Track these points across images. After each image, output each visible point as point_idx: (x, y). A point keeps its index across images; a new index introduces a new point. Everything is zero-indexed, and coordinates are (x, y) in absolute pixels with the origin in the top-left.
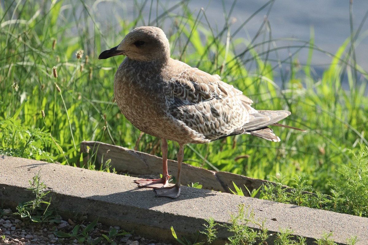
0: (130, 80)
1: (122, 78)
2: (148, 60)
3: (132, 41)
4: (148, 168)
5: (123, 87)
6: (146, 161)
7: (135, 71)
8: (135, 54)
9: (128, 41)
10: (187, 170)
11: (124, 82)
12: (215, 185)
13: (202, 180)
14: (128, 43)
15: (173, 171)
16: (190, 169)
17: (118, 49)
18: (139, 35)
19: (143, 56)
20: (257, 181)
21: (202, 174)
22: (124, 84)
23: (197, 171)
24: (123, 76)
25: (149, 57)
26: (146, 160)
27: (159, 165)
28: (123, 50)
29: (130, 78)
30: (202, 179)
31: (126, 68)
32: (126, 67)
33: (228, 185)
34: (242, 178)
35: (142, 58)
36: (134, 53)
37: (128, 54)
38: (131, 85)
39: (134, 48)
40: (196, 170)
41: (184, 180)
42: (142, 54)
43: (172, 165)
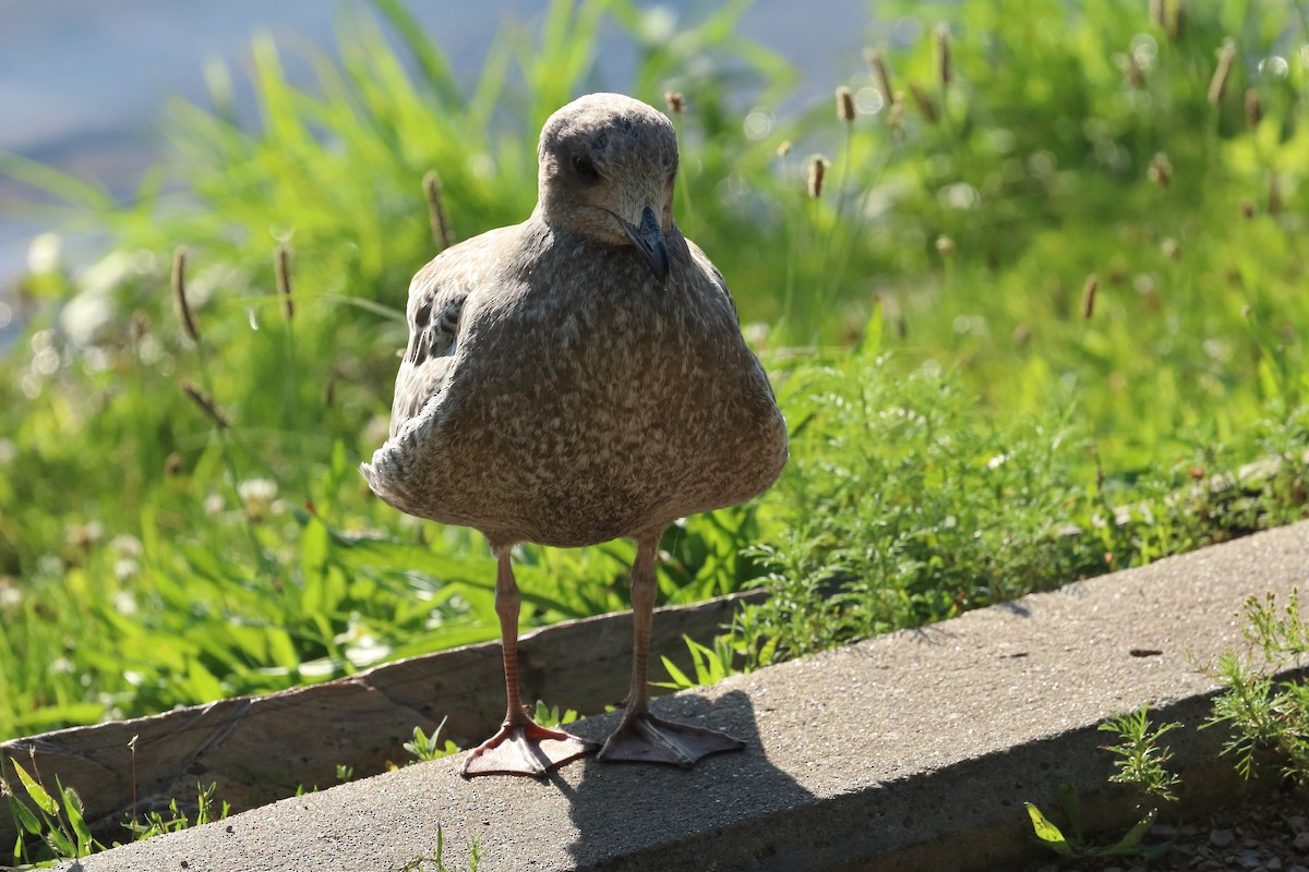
4: (119, 776)
6: (94, 756)
10: (262, 718)
11: (662, 338)
12: (400, 723)
13: (342, 730)
15: (207, 748)
21: (324, 709)
23: (298, 705)
24: (650, 316)
26: (93, 751)
27: (147, 748)
30: (338, 726)
31: (643, 281)
33: (431, 704)
34: (479, 656)
40: (293, 705)
41: (274, 758)
43: (193, 728)
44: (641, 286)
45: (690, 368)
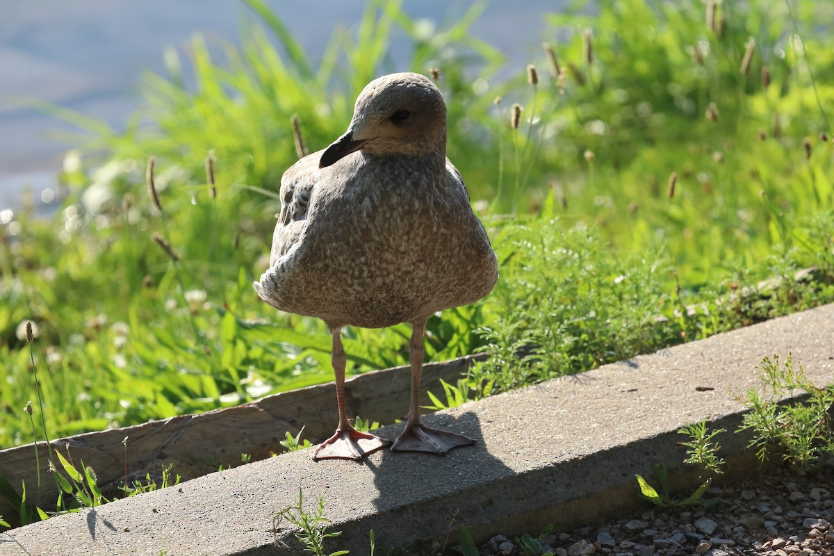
0: (428, 201)
1: (411, 204)
2: (419, 152)
3: (384, 114)
4: (117, 460)
5: (419, 223)
6: (103, 448)
7: (428, 179)
8: (391, 142)
9: (375, 116)
10: (199, 427)
11: (419, 212)
12: (278, 430)
13: (245, 433)
14: (375, 121)
15: (168, 443)
16: (203, 421)
17: (355, 138)
18: (399, 98)
19: (409, 145)
20: (360, 380)
21: (234, 421)
22: (420, 216)
23: (219, 419)
24: (411, 199)
25: (421, 143)
26: (102, 446)
27: (133, 444)
28: (365, 138)
29: (427, 198)
30: (242, 431)
32: (403, 176)
33: (296, 419)
34: (323, 391)
35: (409, 148)
36: (388, 142)
37: (376, 145)
38: (434, 212)
39: (390, 130)
40: (216, 419)
41: (206, 449)
42: (405, 139)
43: (159, 432)
44: (405, 182)
45: (439, 228)
